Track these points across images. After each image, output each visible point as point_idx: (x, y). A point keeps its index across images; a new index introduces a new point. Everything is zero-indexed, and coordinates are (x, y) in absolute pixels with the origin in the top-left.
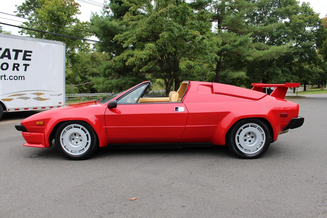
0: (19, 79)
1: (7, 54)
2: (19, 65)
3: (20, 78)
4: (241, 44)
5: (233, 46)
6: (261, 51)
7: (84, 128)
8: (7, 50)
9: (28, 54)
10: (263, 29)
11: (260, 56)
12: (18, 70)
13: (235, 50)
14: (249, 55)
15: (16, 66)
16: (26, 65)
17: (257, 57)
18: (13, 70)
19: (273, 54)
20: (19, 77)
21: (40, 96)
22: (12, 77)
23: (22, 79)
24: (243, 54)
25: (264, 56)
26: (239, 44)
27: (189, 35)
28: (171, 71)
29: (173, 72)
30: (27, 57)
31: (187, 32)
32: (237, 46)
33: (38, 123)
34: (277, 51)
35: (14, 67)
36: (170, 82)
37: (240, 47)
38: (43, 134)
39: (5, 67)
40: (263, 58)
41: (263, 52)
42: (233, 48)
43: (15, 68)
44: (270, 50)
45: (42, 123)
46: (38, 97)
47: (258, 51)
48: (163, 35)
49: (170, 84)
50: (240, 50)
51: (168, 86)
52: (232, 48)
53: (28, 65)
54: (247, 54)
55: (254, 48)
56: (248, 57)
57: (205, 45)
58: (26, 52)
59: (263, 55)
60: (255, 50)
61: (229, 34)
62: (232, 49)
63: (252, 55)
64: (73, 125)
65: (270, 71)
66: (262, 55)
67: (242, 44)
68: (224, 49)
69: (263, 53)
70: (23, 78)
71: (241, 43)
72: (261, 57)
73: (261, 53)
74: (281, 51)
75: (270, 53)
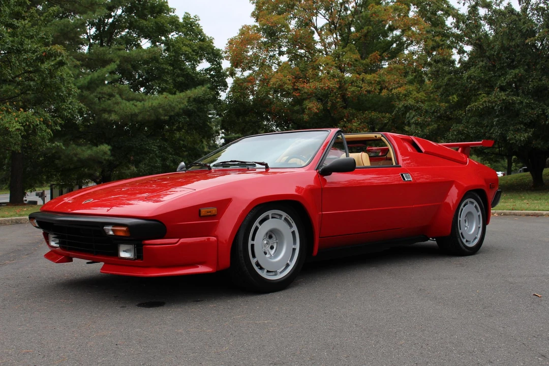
4: (90, 86)
6: (131, 102)
7: (289, 218)
10: (124, 57)
11: (134, 112)
14: (108, 109)
19: (160, 110)
25: (140, 113)
33: (204, 211)
34: (170, 103)
38: (215, 238)
40: (140, 118)
41: (136, 106)
44: (157, 101)
45: (214, 210)
47: (125, 101)
55: (117, 96)
56: (106, 113)
59: (139, 111)
60: (119, 99)
63: (116, 109)
64: (270, 213)
65: (135, 146)
66: (137, 111)
69: (139, 107)
71: (90, 83)
72: (136, 115)
73: (134, 107)
74: (177, 104)
75: (157, 108)
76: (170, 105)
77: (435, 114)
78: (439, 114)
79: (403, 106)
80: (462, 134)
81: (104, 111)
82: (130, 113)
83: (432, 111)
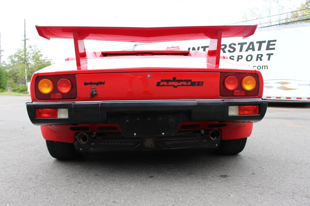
0: (262, 69)
1: (251, 47)
2: (262, 55)
3: (264, 67)
8: (252, 43)
9: (271, 43)
12: (261, 60)
15: (260, 56)
16: (269, 55)
18: (257, 60)
20: (262, 66)
21: (285, 86)
22: (256, 67)
23: (265, 69)
30: (271, 47)
35: (258, 57)
39: (249, 58)
43: (259, 59)
46: (283, 86)
53: (272, 54)
58: (269, 42)
70: (266, 67)
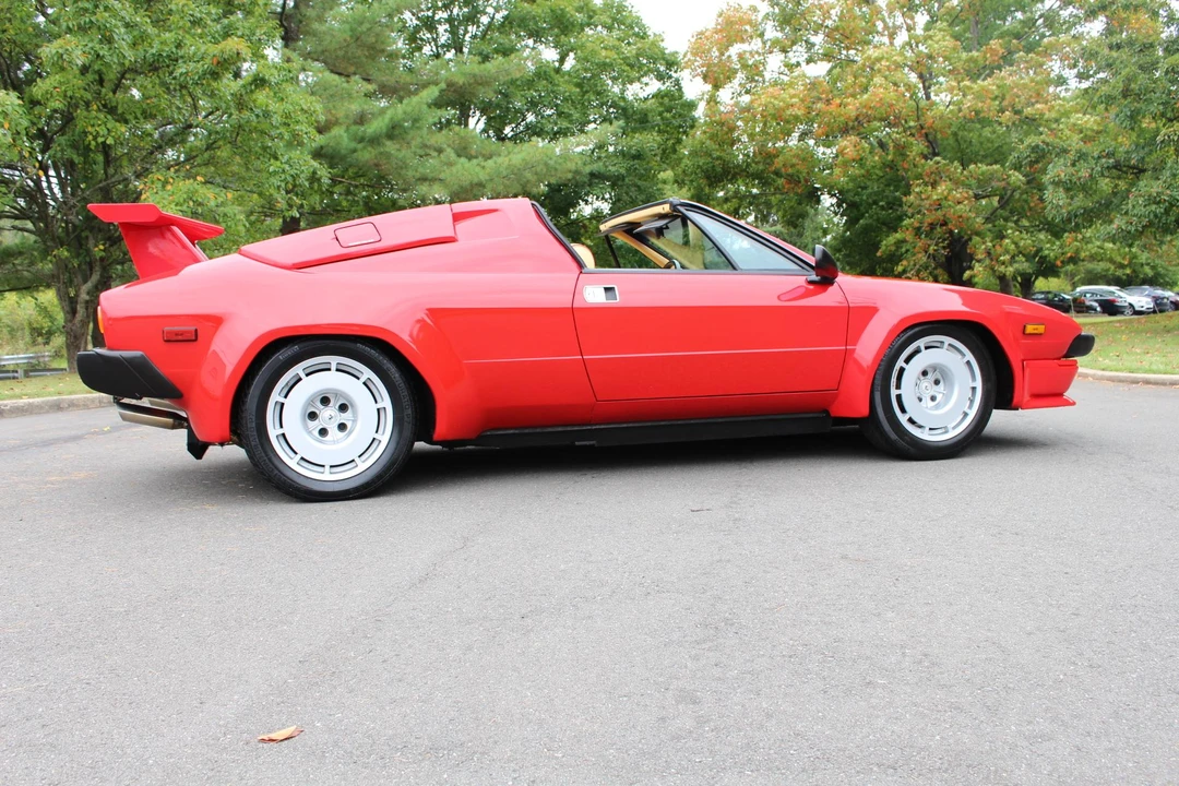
4: (394, 132)
5: (361, 140)
6: (475, 161)
10: (474, 76)
11: (476, 180)
13: (366, 155)
14: (430, 178)
17: (466, 183)
19: (528, 175)
24: (403, 172)
25: (491, 180)
26: (384, 131)
27: (188, 59)
28: (91, 242)
29: (103, 245)
31: (179, 46)
32: (374, 141)
34: (546, 159)
36: (88, 293)
37: (390, 147)
41: (483, 167)
42: (360, 146)
44: (520, 156)
47: (463, 160)
48: (60, 51)
49: (87, 302)
50: (388, 155)
51: (74, 312)
52: (353, 145)
54: (418, 175)
55: (449, 150)
56: (426, 184)
57: (267, 114)
59: (488, 178)
60: (453, 156)
61: (345, 85)
62: (355, 151)
63: (442, 176)
66: (483, 176)
67: (396, 132)
68: (322, 147)
69: (488, 170)
71: (393, 128)
72: (481, 185)
73: (477, 169)
74: (560, 161)
75: (519, 169)
76: (546, 164)
77: (1104, 160)
78: (1111, 161)
79: (1029, 146)
80: (1159, 203)
81: (424, 179)
82: (468, 182)
83: (1096, 154)
